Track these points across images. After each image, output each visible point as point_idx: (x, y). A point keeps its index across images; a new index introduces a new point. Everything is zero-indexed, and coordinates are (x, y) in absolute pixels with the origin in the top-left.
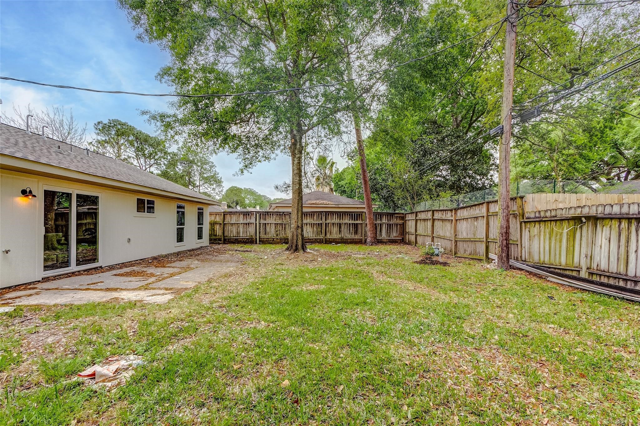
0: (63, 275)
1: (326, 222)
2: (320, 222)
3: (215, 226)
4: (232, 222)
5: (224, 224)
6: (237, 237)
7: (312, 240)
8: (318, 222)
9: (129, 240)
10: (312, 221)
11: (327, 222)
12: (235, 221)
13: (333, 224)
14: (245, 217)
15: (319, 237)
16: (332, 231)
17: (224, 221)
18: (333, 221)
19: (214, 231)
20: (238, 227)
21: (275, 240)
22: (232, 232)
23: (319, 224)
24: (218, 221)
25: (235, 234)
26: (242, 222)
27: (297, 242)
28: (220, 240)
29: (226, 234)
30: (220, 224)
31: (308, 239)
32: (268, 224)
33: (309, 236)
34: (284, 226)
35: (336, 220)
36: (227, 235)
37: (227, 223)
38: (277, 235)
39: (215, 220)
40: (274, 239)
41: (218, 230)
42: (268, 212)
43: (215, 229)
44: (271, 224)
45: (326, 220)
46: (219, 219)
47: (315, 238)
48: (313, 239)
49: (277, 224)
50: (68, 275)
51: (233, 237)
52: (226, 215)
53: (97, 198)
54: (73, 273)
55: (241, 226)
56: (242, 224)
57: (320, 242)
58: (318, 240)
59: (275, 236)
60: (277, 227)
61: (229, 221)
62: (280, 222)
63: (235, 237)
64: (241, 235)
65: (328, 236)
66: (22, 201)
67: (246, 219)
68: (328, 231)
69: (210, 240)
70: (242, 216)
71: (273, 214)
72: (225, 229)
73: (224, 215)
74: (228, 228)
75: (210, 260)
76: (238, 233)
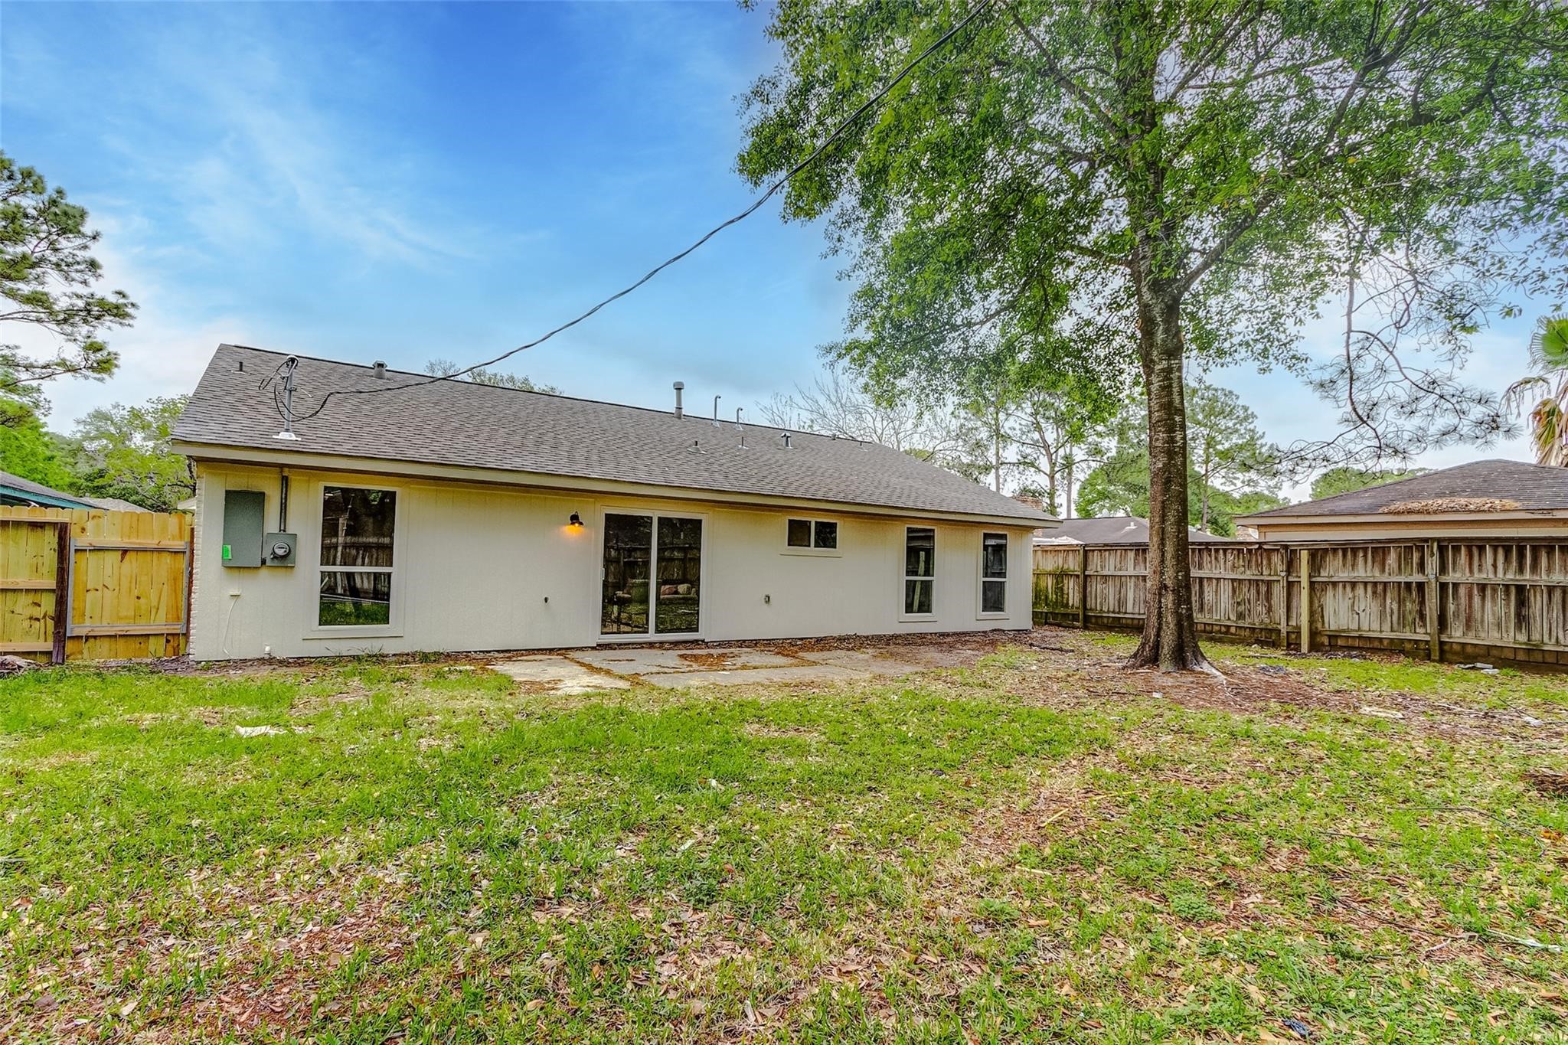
0: (633, 644)
1: (1444, 579)
2: (1417, 578)
3: (1066, 582)
4: (1106, 572)
5: (1086, 577)
6: (1119, 613)
7: (1376, 644)
8: (1402, 579)
9: (768, 599)
10: (1377, 574)
11: (1451, 577)
12: (1112, 567)
13: (1483, 588)
14: (1140, 558)
15: (1408, 635)
16: (1478, 615)
17: (1085, 568)
18: (1478, 577)
19: (1063, 594)
20: (1122, 585)
21: (1233, 630)
22: (1103, 597)
23: (1408, 585)
24: (1072, 568)
25: (1112, 603)
26: (1131, 571)
27: (1158, 635)
28: (1075, 618)
29: (1090, 603)
30: (1078, 576)
31: (1360, 637)
32: (1210, 579)
33: (1365, 627)
34: (1263, 589)
35: (1495, 571)
36: (1093, 607)
37: (1091, 573)
38: (1240, 616)
39: (1066, 567)
40: (1228, 627)
41: (1071, 591)
42: (1208, 544)
43: (1065, 588)
44: (1218, 580)
45: (1443, 569)
46: (1073, 564)
47: (1393, 635)
48: (1381, 640)
49: (1240, 581)
50: (640, 646)
51: (1108, 612)
52: (1090, 554)
53: (700, 522)
54: (650, 643)
55: (1131, 584)
56: (1133, 579)
57: (1418, 652)
58: (1408, 646)
59: (1233, 617)
60: (1241, 590)
61: (1099, 569)
62: (1248, 575)
63: (1113, 612)
64: (1130, 609)
65: (1456, 634)
66: (572, 531)
67: (1142, 565)
68: (1456, 615)
69: (1035, 614)
70: (1131, 555)
71: (1225, 551)
72: (1089, 589)
73: (1086, 552)
74: (1096, 588)
75: (902, 656)
76: (1121, 602)
